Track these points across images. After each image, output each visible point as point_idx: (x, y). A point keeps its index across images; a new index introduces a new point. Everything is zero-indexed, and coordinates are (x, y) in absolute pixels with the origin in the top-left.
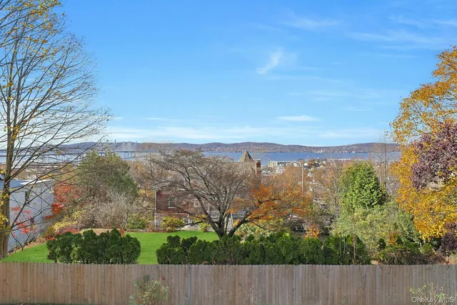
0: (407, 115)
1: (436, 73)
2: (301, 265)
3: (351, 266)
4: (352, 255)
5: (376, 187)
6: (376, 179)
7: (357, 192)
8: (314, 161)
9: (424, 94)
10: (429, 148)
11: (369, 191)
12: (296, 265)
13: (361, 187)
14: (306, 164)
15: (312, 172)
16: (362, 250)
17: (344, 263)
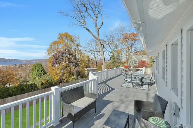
0: (51, 48)
1: (58, 38)
2: (10, 97)
3: (32, 92)
4: (32, 89)
5: (43, 70)
6: (43, 68)
7: (36, 72)
8: (21, 65)
9: (55, 43)
10: (56, 56)
11: (40, 71)
12: (7, 98)
13: (38, 70)
14: (17, 66)
15: (20, 69)
16: (36, 86)
17: (29, 92)
